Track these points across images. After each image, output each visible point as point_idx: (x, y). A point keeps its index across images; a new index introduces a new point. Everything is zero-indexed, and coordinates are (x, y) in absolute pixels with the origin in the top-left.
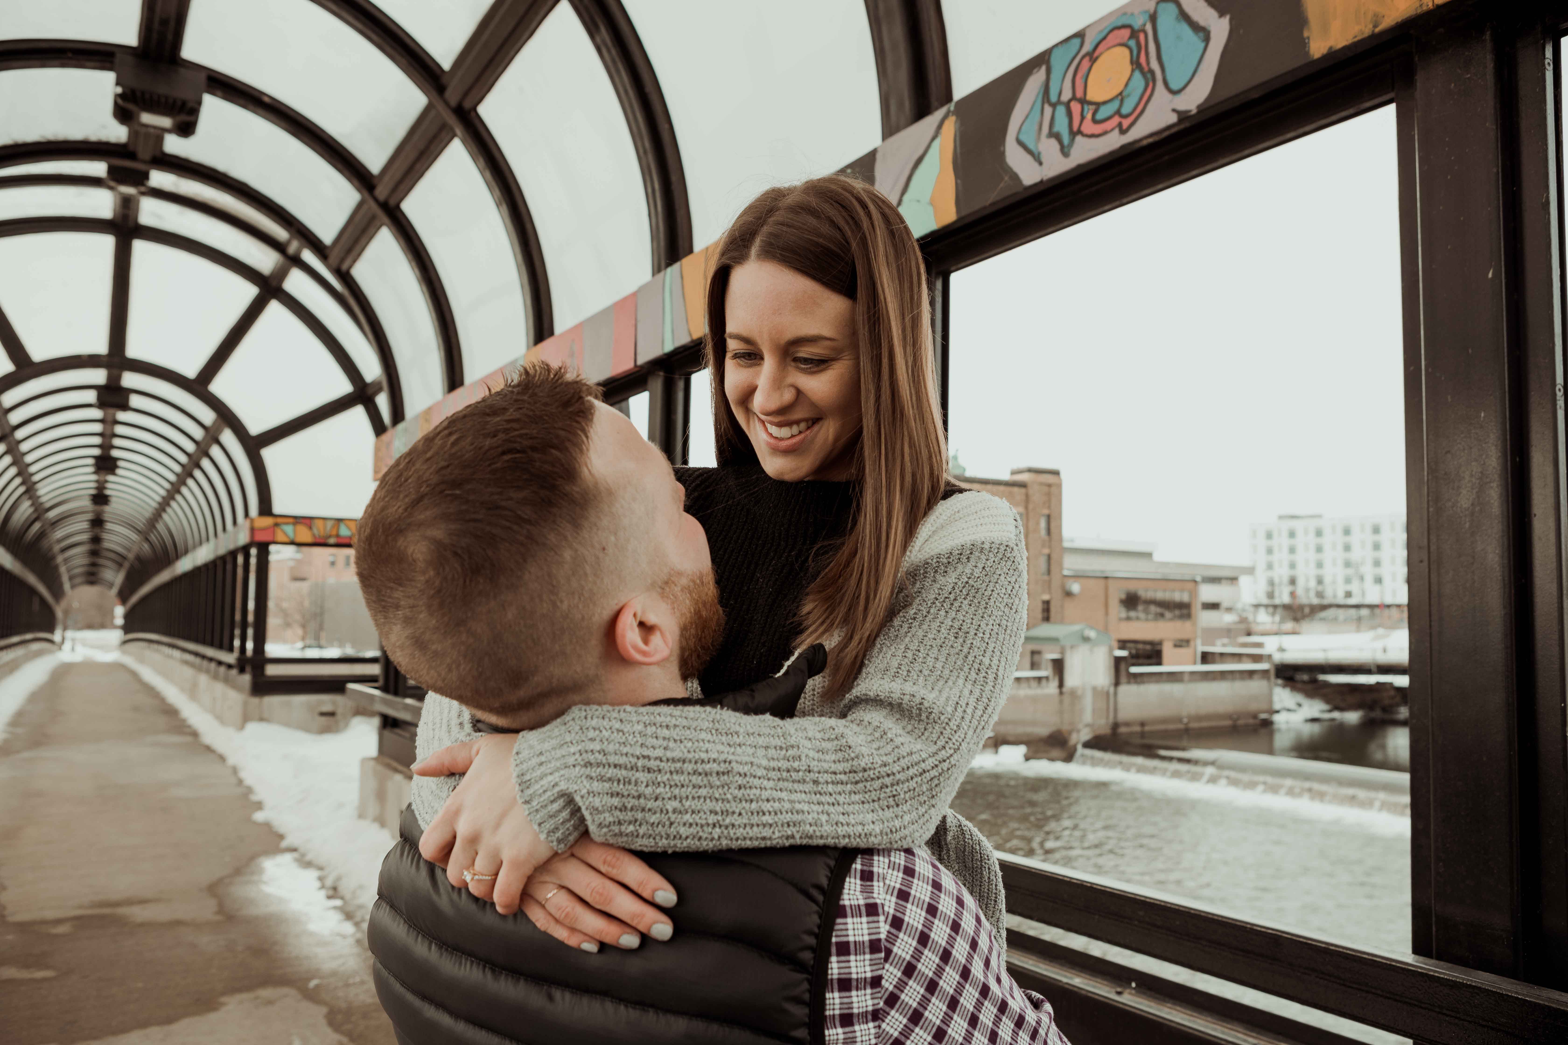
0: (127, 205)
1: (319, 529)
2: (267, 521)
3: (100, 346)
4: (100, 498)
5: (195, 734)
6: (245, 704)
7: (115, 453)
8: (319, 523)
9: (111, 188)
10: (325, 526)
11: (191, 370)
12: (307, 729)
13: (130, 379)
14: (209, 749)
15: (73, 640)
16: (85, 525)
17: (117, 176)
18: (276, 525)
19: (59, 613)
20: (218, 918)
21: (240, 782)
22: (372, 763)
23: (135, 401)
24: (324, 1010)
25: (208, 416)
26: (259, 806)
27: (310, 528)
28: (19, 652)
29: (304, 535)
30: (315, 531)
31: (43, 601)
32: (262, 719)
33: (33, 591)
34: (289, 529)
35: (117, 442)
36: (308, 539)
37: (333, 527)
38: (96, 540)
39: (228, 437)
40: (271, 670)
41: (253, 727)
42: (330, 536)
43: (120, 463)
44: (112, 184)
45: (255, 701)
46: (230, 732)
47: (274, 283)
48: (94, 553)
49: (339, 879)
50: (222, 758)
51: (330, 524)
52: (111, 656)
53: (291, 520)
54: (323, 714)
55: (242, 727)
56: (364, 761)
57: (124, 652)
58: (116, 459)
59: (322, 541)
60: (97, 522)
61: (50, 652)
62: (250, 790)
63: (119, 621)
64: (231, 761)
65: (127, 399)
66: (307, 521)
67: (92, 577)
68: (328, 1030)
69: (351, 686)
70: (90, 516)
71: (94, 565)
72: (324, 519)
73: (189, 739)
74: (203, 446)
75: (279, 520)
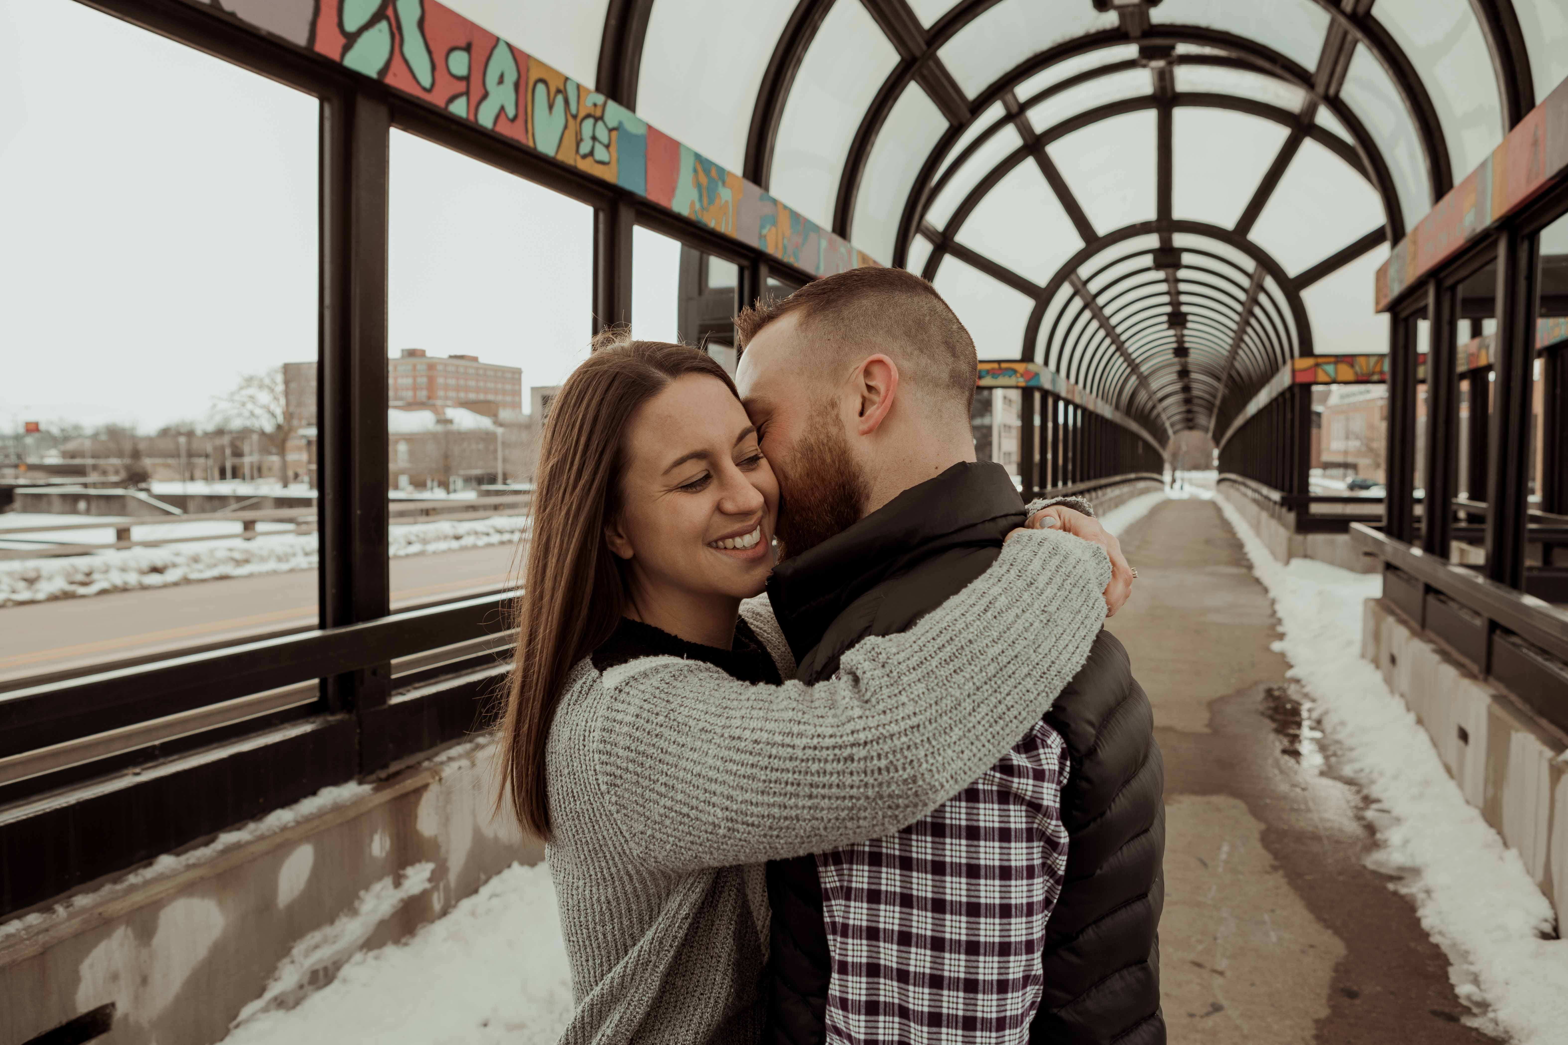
0: (1164, 79)
1: (1362, 366)
2: (1308, 362)
3: (1150, 213)
4: (1181, 351)
5: (1250, 567)
6: (1290, 540)
7: (1184, 309)
8: (1362, 360)
9: (1144, 66)
10: (1368, 364)
11: (1229, 223)
12: (1351, 569)
13: (1180, 240)
14: (1258, 581)
15: (1183, 480)
16: (1174, 377)
17: (1148, 54)
18: (1317, 365)
19: (1166, 455)
20: (1207, 730)
21: (1274, 613)
22: (1372, 604)
23: (1187, 258)
24: (1263, 826)
25: (1249, 264)
26: (1281, 637)
27: (1352, 366)
28: (1125, 489)
29: (1345, 372)
30: (1357, 368)
31: (1147, 445)
32: (1306, 556)
33: (1136, 437)
34: (1330, 369)
35: (1183, 298)
36: (1351, 377)
37: (1376, 363)
38: (1186, 389)
39: (1270, 283)
40: (1316, 509)
41: (1296, 563)
42: (1373, 373)
43: (1190, 318)
44: (1144, 62)
45: (1299, 538)
46: (1278, 566)
47: (1306, 121)
48: (1188, 401)
49: (1326, 713)
50: (1266, 590)
51: (1373, 361)
52: (1207, 495)
53: (1332, 359)
54: (1367, 554)
55: (1287, 563)
56: (1367, 601)
57: (1219, 491)
58: (1186, 314)
59: (1365, 378)
60: (1184, 373)
61: (1156, 490)
62: (1280, 621)
63: (1216, 463)
64: (1272, 594)
65: (1179, 258)
66: (1349, 359)
67: (1189, 423)
68: (1258, 845)
69: (1355, 525)
70: (1177, 368)
71: (1189, 411)
72: (1367, 356)
73: (1244, 571)
74: (1251, 293)
75: (1320, 360)
